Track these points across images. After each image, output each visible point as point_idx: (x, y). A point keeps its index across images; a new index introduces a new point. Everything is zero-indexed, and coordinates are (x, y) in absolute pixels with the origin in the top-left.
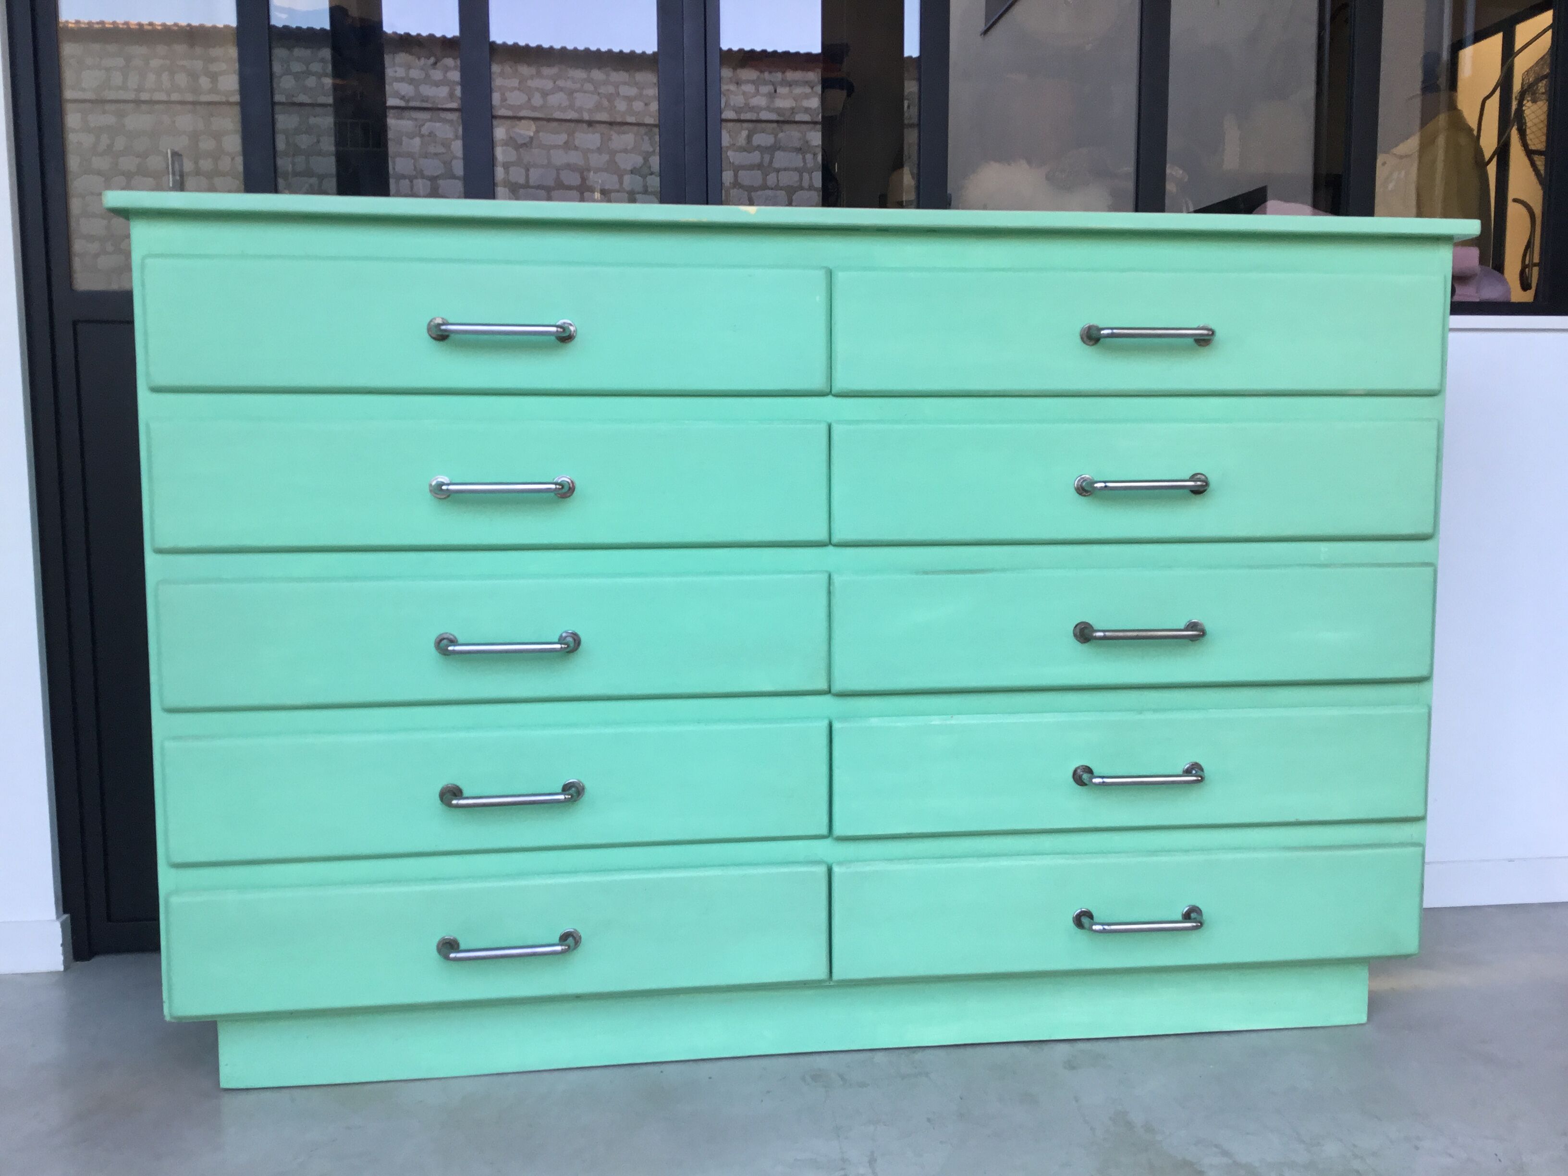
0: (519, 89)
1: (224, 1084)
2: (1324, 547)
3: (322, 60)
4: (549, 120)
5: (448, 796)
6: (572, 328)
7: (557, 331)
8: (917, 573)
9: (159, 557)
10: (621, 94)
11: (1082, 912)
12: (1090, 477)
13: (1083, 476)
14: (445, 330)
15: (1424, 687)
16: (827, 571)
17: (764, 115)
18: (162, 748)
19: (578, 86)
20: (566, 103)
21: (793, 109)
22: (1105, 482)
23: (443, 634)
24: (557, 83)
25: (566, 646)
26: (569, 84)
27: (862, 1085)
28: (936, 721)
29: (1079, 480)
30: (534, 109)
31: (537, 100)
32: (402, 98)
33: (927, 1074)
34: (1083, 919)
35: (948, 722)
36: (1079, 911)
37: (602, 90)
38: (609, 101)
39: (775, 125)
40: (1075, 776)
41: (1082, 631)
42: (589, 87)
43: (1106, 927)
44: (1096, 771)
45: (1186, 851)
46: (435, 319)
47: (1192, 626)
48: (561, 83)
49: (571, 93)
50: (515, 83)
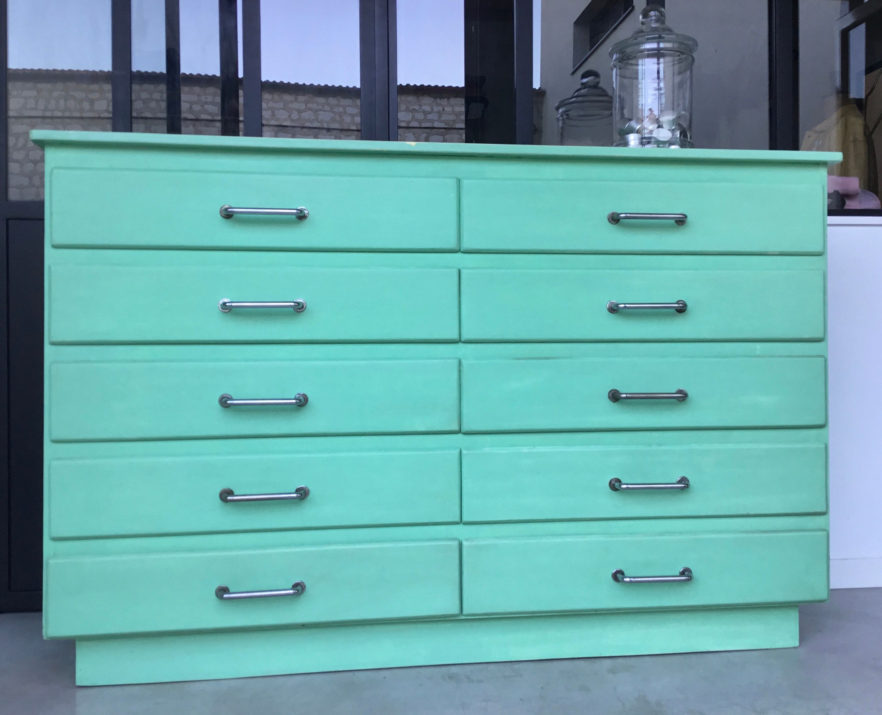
0: (283, 109)
1: (78, 683)
2: (758, 346)
3: (161, 92)
4: (303, 127)
5: (225, 495)
6: (306, 212)
7: (297, 212)
8: (512, 359)
9: (53, 347)
10: (347, 112)
11: (617, 571)
12: (616, 302)
13: (612, 301)
14: (231, 212)
15: (821, 431)
16: (457, 358)
17: (436, 125)
18: (50, 466)
19: (321, 107)
20: (313, 117)
21: (454, 121)
22: (624, 304)
23: (224, 395)
24: (307, 105)
25: (299, 401)
26: (314, 106)
27: (480, 681)
28: (525, 450)
29: (609, 304)
30: (292, 120)
31: (295, 116)
32: (210, 114)
33: (521, 676)
34: (618, 576)
35: (532, 451)
36: (616, 570)
37: (335, 110)
38: (340, 116)
39: (444, 130)
40: (610, 485)
41: (613, 394)
42: (327, 108)
43: (632, 579)
44: (623, 482)
45: (681, 533)
46: (224, 206)
47: (680, 392)
48: (310, 105)
49: (316, 111)
50: (281, 105)
